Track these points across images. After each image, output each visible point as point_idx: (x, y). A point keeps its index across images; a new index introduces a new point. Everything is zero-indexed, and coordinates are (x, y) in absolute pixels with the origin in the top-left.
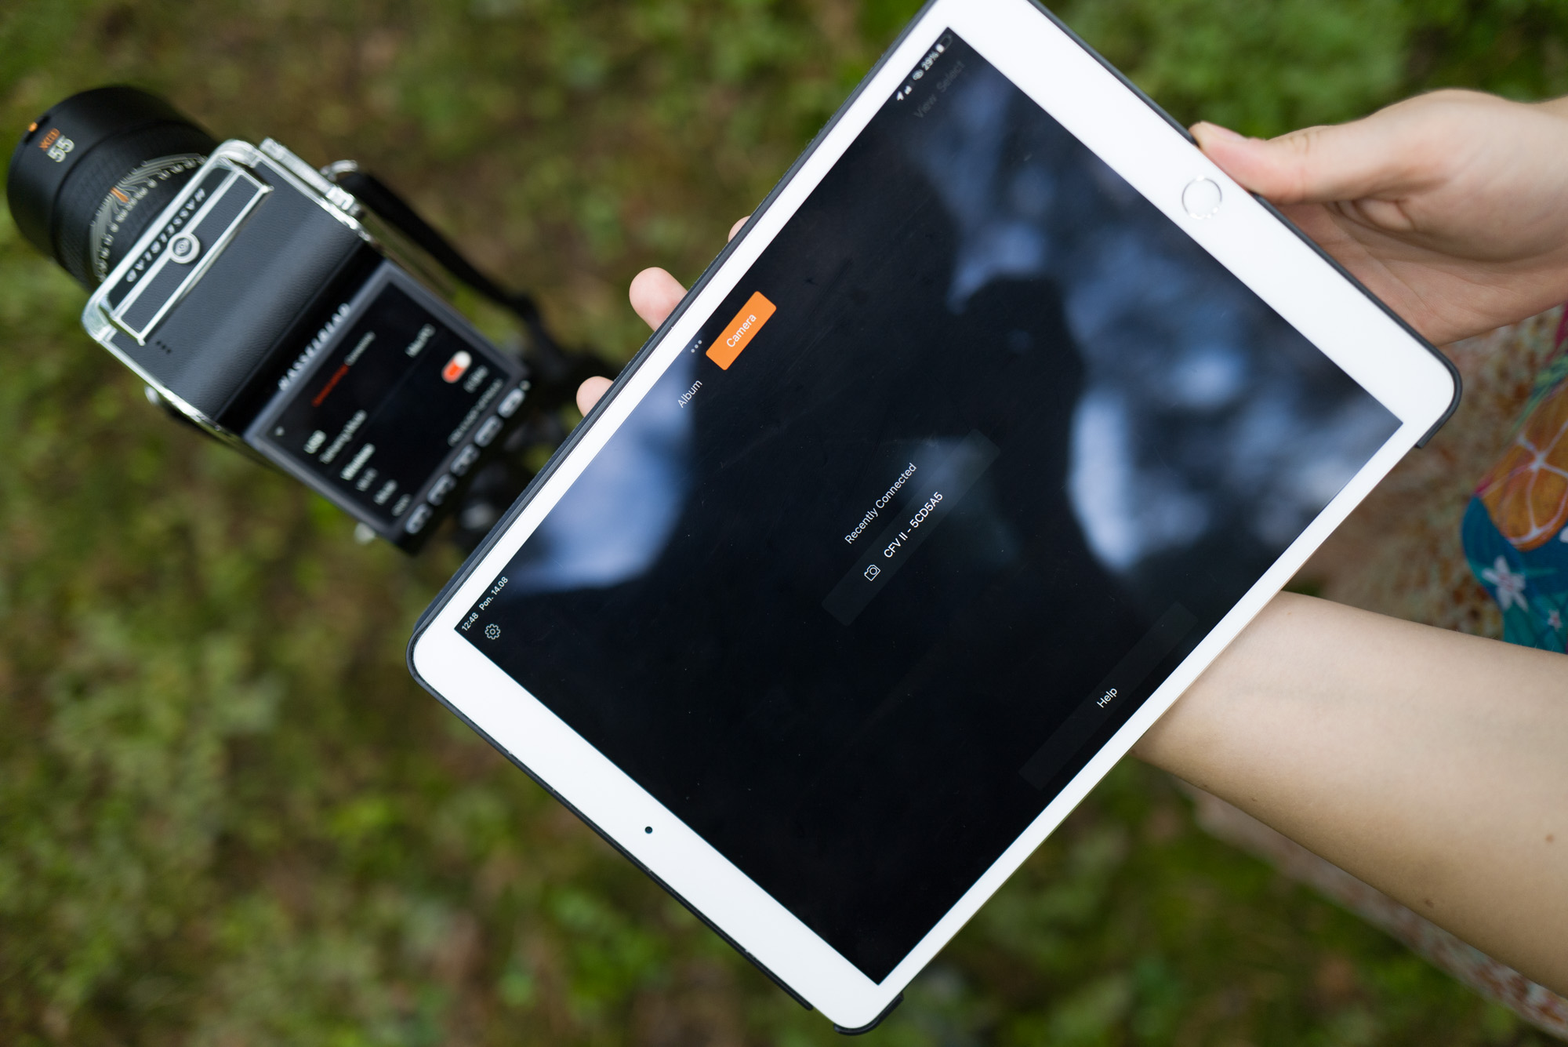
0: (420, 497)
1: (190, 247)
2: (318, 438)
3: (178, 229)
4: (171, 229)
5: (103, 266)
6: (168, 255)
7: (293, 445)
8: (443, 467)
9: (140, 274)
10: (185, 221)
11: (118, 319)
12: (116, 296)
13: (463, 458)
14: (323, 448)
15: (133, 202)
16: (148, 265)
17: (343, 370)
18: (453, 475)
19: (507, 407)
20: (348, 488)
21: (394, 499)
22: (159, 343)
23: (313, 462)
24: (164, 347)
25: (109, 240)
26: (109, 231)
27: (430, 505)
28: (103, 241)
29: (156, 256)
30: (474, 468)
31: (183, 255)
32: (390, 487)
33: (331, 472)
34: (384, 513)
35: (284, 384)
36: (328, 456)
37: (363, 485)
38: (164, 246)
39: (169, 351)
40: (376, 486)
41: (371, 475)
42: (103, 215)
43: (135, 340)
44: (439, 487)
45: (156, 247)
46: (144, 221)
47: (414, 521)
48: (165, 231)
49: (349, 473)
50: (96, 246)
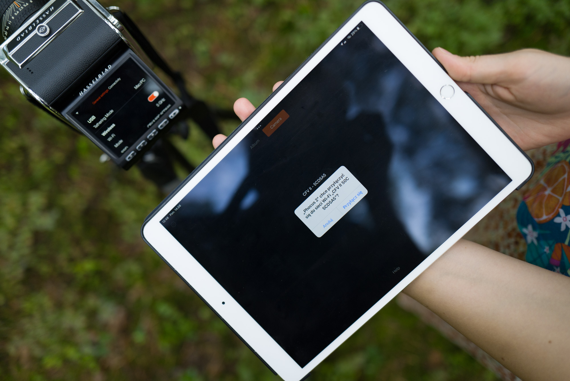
0: (132, 147)
1: (46, 29)
2: (93, 118)
3: (41, 22)
4: (38, 21)
5: (6, 33)
6: (36, 31)
7: (82, 118)
8: (143, 136)
9: (22, 39)
10: (44, 19)
11: (11, 56)
12: (11, 46)
13: (152, 134)
14: (95, 122)
15: (22, 8)
16: (26, 35)
17: (107, 91)
18: (147, 140)
19: (172, 115)
20: (103, 140)
21: (121, 147)
22: (28, 69)
23: (90, 127)
24: (30, 71)
25: (10, 23)
26: (10, 19)
27: (136, 151)
28: (7, 22)
29: (30, 32)
30: (155, 138)
31: (42, 33)
32: (121, 141)
33: (97, 133)
34: (117, 152)
35: (81, 94)
36: (96, 126)
37: (110, 139)
38: (34, 28)
39: (32, 73)
40: (115, 141)
41: (113, 135)
42: (9, 12)
43: (18, 66)
44: (141, 144)
45: (30, 28)
46: (26, 17)
47: (129, 157)
48: (35, 21)
49: (104, 134)
50: (4, 24)
